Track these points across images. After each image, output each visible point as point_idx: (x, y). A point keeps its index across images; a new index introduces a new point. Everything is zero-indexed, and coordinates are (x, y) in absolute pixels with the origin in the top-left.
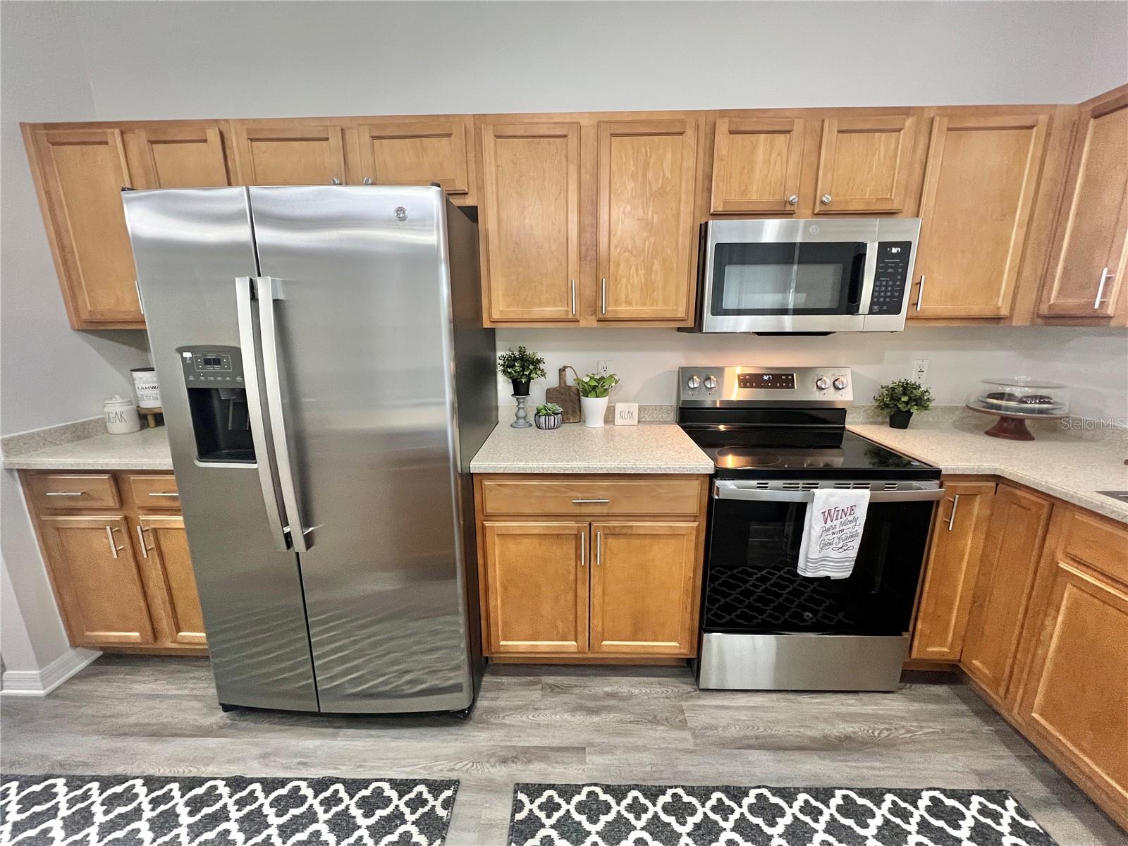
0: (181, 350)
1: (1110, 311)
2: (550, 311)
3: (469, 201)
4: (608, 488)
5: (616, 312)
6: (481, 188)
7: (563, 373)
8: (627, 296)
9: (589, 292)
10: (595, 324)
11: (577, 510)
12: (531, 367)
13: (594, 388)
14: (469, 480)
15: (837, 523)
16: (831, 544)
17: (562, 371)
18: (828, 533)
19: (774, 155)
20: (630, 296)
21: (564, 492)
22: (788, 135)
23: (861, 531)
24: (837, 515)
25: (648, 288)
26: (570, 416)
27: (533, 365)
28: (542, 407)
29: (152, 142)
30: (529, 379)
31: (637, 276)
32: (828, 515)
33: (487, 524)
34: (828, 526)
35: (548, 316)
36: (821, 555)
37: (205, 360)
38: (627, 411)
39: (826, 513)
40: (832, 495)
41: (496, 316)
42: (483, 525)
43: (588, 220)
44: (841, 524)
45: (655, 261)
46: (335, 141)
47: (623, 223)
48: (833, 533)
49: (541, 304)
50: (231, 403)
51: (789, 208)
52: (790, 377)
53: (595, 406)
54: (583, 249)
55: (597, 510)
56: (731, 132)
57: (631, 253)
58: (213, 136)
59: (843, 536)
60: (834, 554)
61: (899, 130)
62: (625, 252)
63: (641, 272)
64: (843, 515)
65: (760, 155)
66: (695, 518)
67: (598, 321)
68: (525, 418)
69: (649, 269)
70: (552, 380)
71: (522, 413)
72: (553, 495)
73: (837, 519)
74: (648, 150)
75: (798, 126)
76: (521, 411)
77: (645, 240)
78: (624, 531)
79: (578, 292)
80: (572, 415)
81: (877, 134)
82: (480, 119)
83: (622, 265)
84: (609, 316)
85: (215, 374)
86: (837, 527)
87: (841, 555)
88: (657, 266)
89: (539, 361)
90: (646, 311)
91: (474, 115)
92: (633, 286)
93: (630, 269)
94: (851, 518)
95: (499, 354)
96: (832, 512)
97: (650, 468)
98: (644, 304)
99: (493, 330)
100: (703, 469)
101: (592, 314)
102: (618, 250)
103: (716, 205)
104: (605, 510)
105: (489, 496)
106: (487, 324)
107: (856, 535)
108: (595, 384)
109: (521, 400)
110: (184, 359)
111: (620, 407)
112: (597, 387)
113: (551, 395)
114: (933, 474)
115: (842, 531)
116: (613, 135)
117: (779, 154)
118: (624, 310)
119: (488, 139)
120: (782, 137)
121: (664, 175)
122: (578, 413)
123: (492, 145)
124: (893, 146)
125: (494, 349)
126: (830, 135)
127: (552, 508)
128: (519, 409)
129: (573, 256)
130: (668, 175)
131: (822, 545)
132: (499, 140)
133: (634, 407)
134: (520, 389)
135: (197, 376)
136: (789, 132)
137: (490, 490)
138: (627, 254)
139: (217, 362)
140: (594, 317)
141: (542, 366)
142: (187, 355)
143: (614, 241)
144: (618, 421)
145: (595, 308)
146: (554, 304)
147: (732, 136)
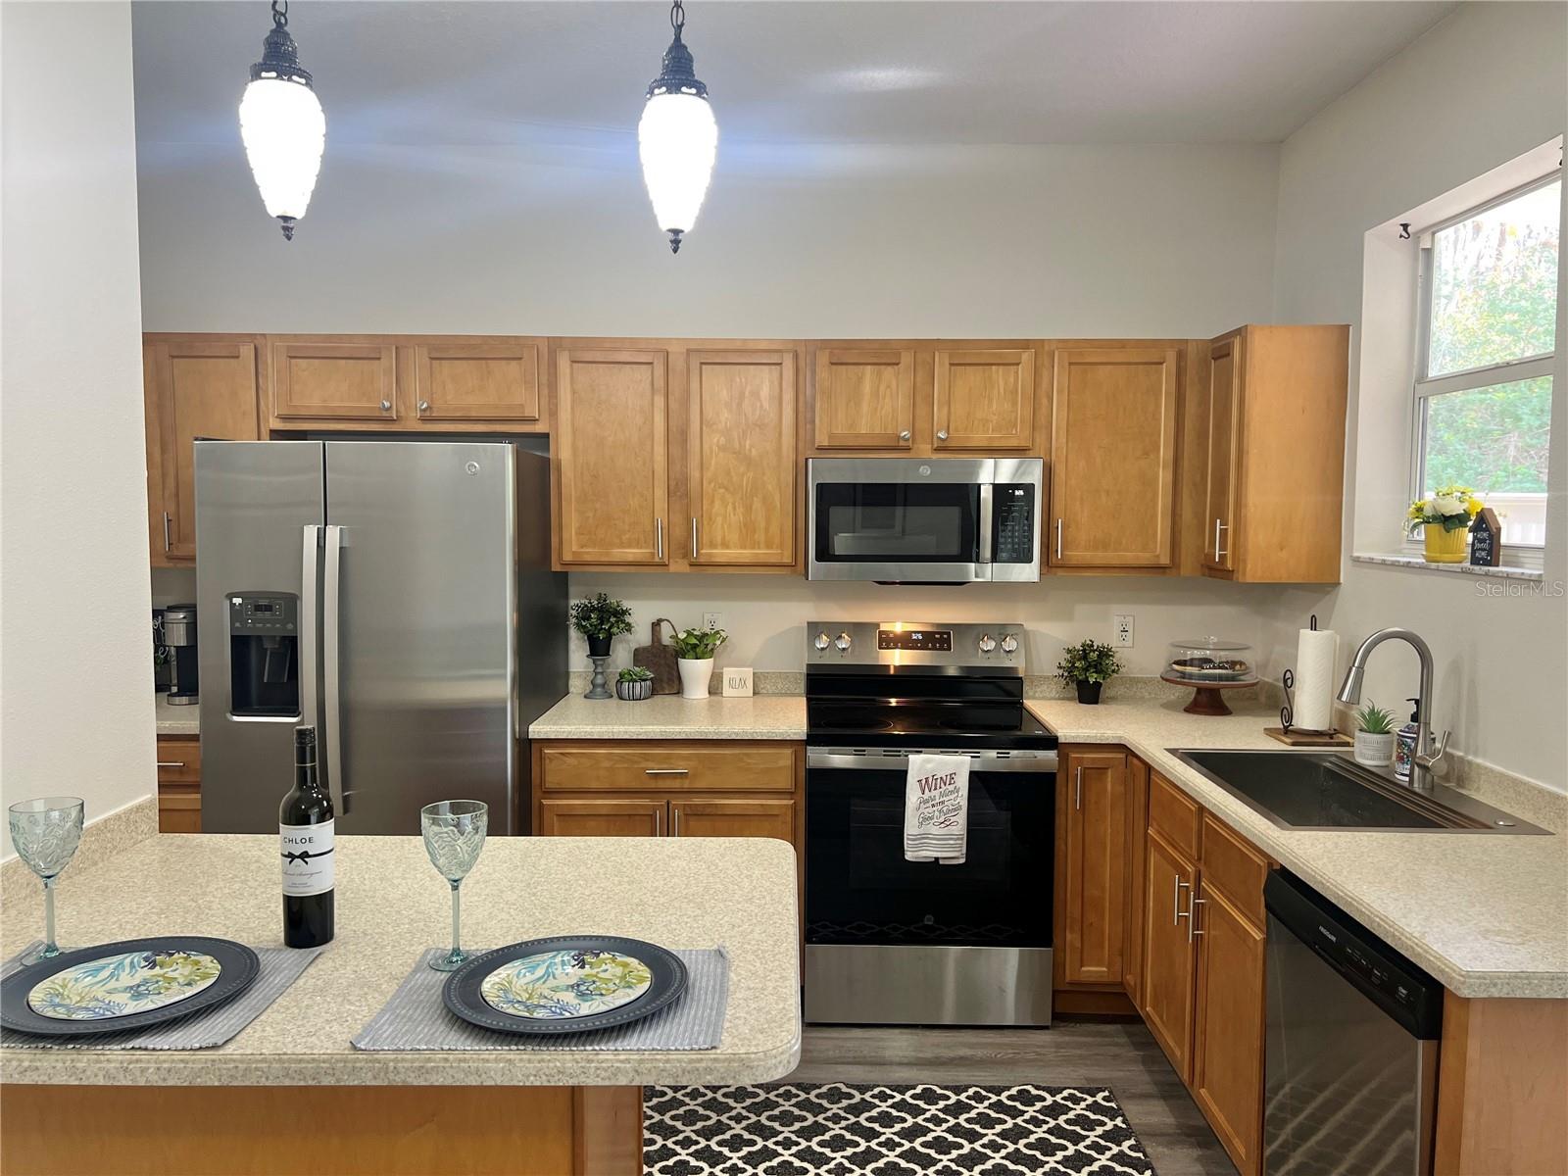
0: (230, 596)
1: (1229, 565)
2: (632, 553)
3: (539, 428)
4: (687, 758)
5: (710, 555)
6: (553, 414)
7: (658, 628)
8: (724, 538)
9: (678, 532)
10: (687, 569)
11: (652, 785)
12: (613, 619)
13: (695, 646)
14: (526, 747)
15: (936, 793)
16: (931, 818)
17: (656, 625)
18: (927, 805)
19: (882, 388)
20: (727, 538)
21: (636, 762)
22: (896, 367)
23: (964, 803)
24: (936, 784)
25: (748, 529)
26: (665, 685)
27: (615, 617)
28: (626, 671)
29: (173, 357)
30: (610, 636)
31: (734, 515)
32: (925, 784)
33: (545, 802)
34: (926, 797)
35: (630, 558)
36: (921, 831)
37: (255, 606)
38: (737, 679)
39: (924, 782)
40: (928, 761)
41: (567, 557)
42: (541, 803)
43: (676, 451)
44: (941, 795)
45: (755, 499)
46: (389, 361)
47: (716, 456)
48: (933, 806)
49: (622, 545)
50: (269, 652)
51: (902, 443)
52: (945, 636)
53: (696, 671)
54: (672, 483)
55: (676, 784)
56: (832, 364)
57: (727, 489)
58: (247, 351)
59: (945, 809)
60: (935, 830)
61: (1018, 364)
62: (720, 488)
63: (740, 510)
64: (942, 784)
65: (867, 387)
66: (791, 794)
67: (691, 565)
68: (603, 686)
69: (749, 508)
70: (641, 636)
71: (599, 680)
72: (626, 765)
73: (935, 789)
74: (743, 380)
75: (906, 359)
76: (599, 676)
77: (743, 475)
78: (708, 811)
79: (665, 531)
80: (669, 685)
81: (993, 367)
82: (555, 344)
83: (717, 504)
84: (702, 560)
85: (264, 621)
86: (937, 798)
87: (945, 831)
88: (757, 504)
89: (625, 612)
90: (745, 554)
91: (548, 338)
92: (730, 525)
93: (726, 507)
94: (951, 788)
95: (573, 602)
96: (930, 780)
97: (735, 733)
98: (744, 547)
99: (566, 574)
100: (795, 734)
101: (683, 558)
102: (713, 485)
103: (822, 439)
104: (686, 784)
105: (549, 766)
106: (556, 567)
107: (960, 808)
108: (695, 641)
109: (599, 663)
110: (233, 605)
111: (728, 673)
112: (699, 645)
113: (640, 656)
114: (1050, 742)
115: (943, 802)
116: (702, 363)
117: (888, 387)
118: (721, 554)
119: (564, 363)
120: (889, 368)
121: (761, 406)
122: (676, 682)
123: (568, 371)
124: (1012, 380)
125: (566, 597)
126: (941, 368)
127: (623, 781)
128: (596, 674)
129: (660, 493)
130: (766, 405)
131: (921, 820)
132: (574, 364)
133: (747, 673)
134: (599, 648)
135: (244, 623)
136: (897, 364)
137: (551, 760)
138: (722, 491)
139: (269, 608)
140: (686, 562)
141: (628, 619)
142: (237, 601)
143: (708, 475)
144: (727, 691)
145: (686, 552)
146: (638, 546)
147: (834, 367)
